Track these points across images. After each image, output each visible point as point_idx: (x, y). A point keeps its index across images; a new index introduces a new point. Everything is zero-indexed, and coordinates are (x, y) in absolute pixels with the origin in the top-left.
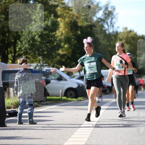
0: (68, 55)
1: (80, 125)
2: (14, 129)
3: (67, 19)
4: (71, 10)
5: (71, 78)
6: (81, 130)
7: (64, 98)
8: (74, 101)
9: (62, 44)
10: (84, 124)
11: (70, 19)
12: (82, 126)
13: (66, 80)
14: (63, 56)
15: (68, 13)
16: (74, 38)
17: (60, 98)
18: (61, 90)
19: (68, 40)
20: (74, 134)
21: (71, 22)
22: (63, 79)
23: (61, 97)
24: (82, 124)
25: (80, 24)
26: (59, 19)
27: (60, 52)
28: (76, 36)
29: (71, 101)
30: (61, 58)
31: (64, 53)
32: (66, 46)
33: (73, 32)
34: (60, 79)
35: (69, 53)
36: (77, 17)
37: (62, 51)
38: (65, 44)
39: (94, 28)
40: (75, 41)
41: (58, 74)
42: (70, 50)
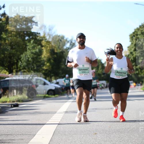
0: (49, 69)
2: (16, 115)
3: (48, 48)
4: (51, 43)
5: (51, 83)
7: (47, 95)
8: (53, 97)
9: (46, 63)
11: (51, 48)
13: (48, 85)
14: (46, 70)
15: (49, 45)
18: (45, 91)
19: (49, 60)
20: (53, 117)
21: (51, 50)
22: (46, 84)
25: (56, 51)
26: (43, 48)
27: (45, 68)
28: (54, 58)
29: (51, 97)
30: (45, 71)
31: (47, 68)
32: (48, 64)
33: (52, 56)
35: (50, 68)
36: (55, 47)
38: (47, 63)
39: (64, 53)
42: (50, 67)
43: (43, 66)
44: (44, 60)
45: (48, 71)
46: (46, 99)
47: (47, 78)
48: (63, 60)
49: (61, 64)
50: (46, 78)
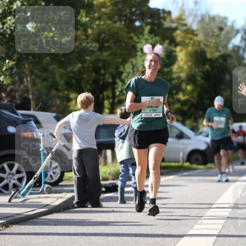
1: (211, 205)
2: (113, 211)
4: (196, 35)
5: (196, 135)
6: (213, 212)
7: (187, 164)
8: (201, 169)
9: (183, 86)
10: (216, 203)
11: (196, 48)
12: (214, 206)
13: (189, 138)
14: (184, 103)
15: (191, 39)
16: (200, 76)
17: (180, 164)
18: (181, 154)
19: (191, 79)
22: (184, 136)
23: (183, 164)
24: (213, 204)
25: (209, 56)
26: (178, 49)
27: (181, 96)
28: (203, 72)
29: (196, 169)
31: (186, 97)
32: (189, 88)
33: (198, 67)
34: (181, 136)
35: (193, 98)
37: (184, 96)
38: (187, 84)
40: (203, 81)
41: (177, 129)
42: (195, 94)
43: (177, 93)
44: (179, 78)
45: (189, 104)
46: (186, 174)
47: (188, 122)
48: (228, 77)
49: (223, 87)
50: (183, 123)
